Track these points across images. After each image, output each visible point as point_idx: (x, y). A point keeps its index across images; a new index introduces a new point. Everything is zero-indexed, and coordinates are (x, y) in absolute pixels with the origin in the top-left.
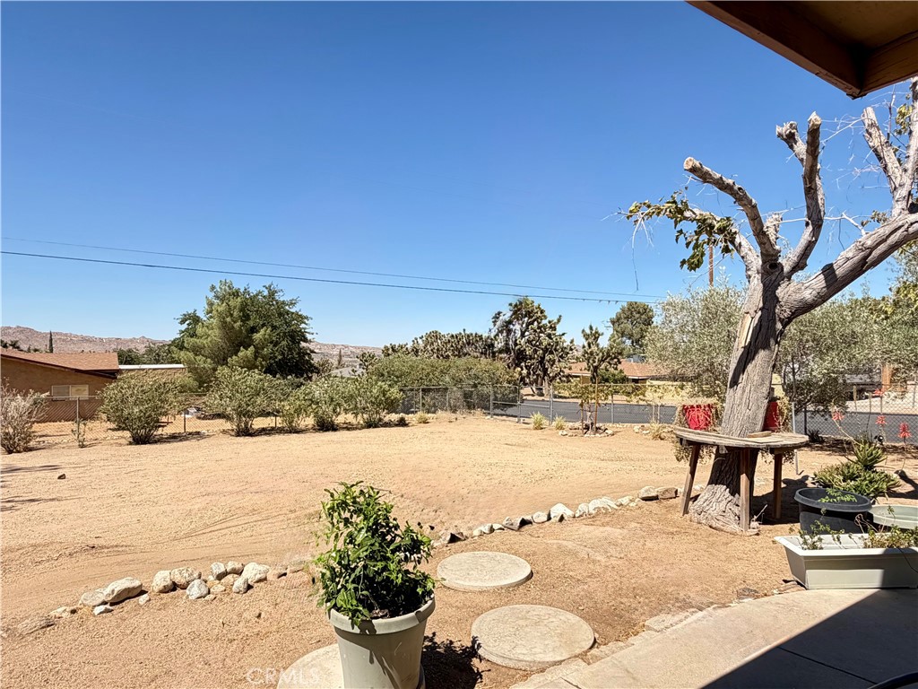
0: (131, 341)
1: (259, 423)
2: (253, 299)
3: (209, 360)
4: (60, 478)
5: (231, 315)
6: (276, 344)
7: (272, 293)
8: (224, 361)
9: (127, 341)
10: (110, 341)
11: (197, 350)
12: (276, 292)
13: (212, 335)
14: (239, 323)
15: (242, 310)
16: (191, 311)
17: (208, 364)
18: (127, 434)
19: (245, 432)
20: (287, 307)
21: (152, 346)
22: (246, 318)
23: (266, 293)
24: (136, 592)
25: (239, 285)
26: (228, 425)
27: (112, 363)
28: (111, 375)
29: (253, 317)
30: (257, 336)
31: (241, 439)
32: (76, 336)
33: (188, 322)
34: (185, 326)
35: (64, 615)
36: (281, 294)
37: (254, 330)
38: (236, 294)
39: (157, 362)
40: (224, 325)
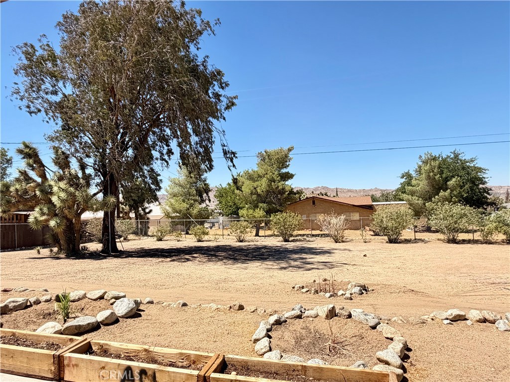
0: (370, 190)
1: (462, 236)
2: (444, 160)
3: (421, 199)
4: (364, 256)
5: (433, 171)
6: (461, 187)
7: (456, 156)
8: (430, 199)
9: (368, 190)
10: (360, 191)
11: (412, 193)
12: (459, 154)
13: (422, 185)
14: (438, 176)
15: (439, 167)
16: (406, 171)
17: (420, 202)
18: (386, 238)
19: (454, 241)
20: (467, 164)
21: (384, 192)
22: (441, 173)
23: (452, 156)
24: (463, 318)
25: (435, 153)
26: (441, 236)
27: (369, 202)
28: (370, 208)
29: (445, 172)
30: (451, 183)
31: (452, 245)
32: (345, 189)
33: (405, 177)
34: (403, 180)
35: (428, 320)
36: (463, 155)
37: (447, 180)
38: (434, 159)
39: (387, 201)
40: (429, 177)
